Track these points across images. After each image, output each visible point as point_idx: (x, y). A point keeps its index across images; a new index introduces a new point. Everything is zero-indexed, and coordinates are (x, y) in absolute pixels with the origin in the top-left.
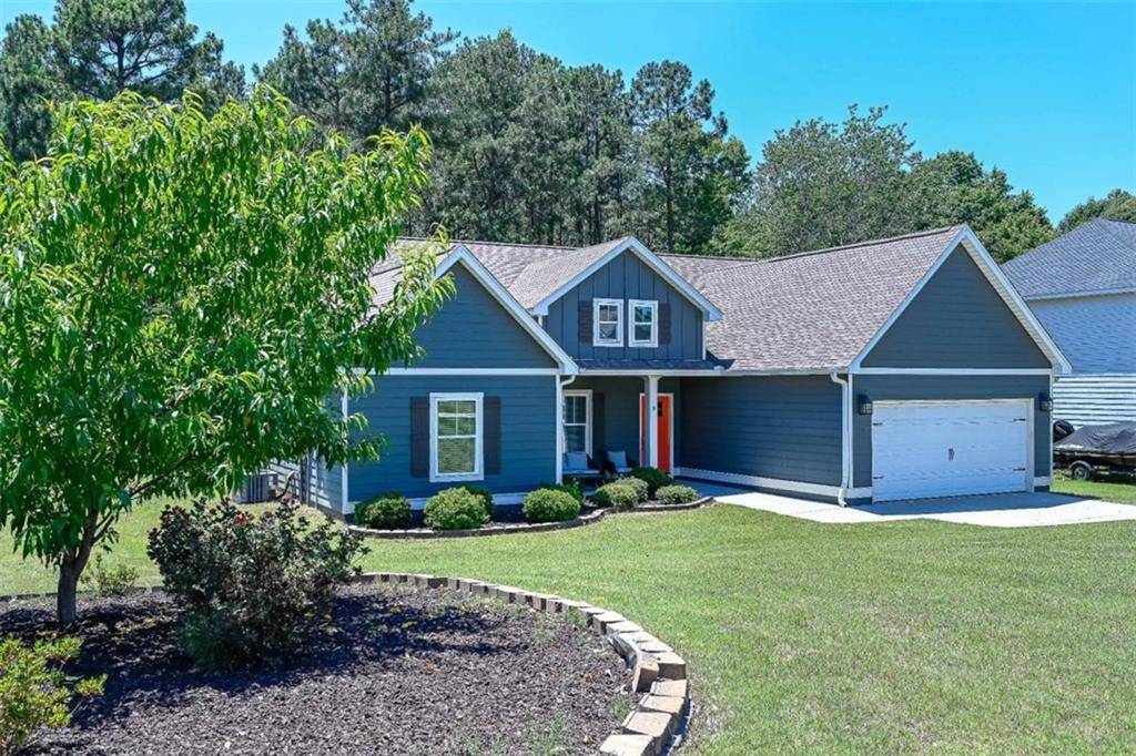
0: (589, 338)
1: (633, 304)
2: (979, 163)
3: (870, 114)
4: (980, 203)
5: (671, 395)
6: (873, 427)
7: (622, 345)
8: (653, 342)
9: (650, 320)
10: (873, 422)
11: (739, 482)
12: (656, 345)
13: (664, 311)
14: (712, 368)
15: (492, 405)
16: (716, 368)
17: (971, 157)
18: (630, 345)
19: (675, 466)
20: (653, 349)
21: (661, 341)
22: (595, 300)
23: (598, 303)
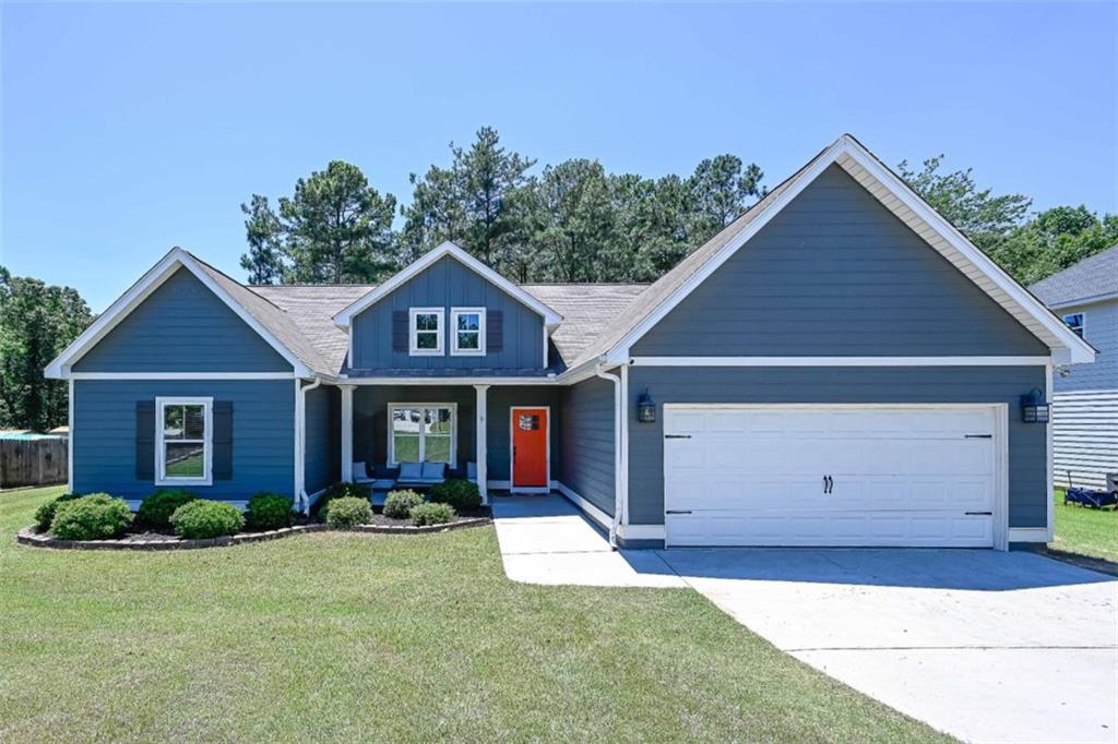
0: (405, 348)
1: (455, 313)
2: (1091, 213)
3: (925, 167)
4: (1088, 245)
5: (548, 409)
6: (666, 440)
7: (443, 354)
8: (481, 350)
9: (477, 328)
10: (666, 433)
11: (574, 499)
12: (484, 354)
13: (494, 320)
14: (546, 376)
15: (223, 411)
16: (549, 375)
17: (1082, 209)
18: (452, 354)
19: (552, 479)
20: (481, 357)
21: (489, 348)
22: (411, 309)
23: (414, 313)
